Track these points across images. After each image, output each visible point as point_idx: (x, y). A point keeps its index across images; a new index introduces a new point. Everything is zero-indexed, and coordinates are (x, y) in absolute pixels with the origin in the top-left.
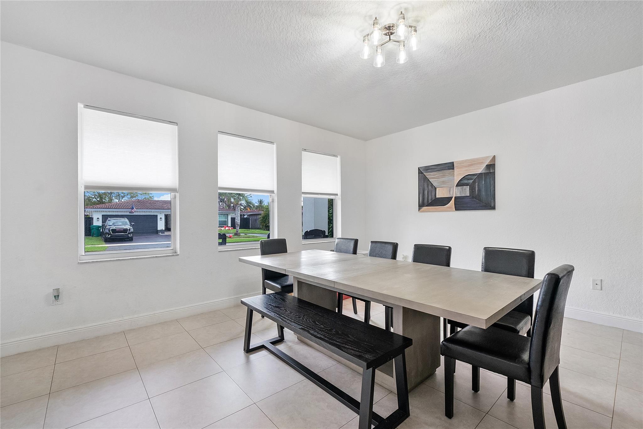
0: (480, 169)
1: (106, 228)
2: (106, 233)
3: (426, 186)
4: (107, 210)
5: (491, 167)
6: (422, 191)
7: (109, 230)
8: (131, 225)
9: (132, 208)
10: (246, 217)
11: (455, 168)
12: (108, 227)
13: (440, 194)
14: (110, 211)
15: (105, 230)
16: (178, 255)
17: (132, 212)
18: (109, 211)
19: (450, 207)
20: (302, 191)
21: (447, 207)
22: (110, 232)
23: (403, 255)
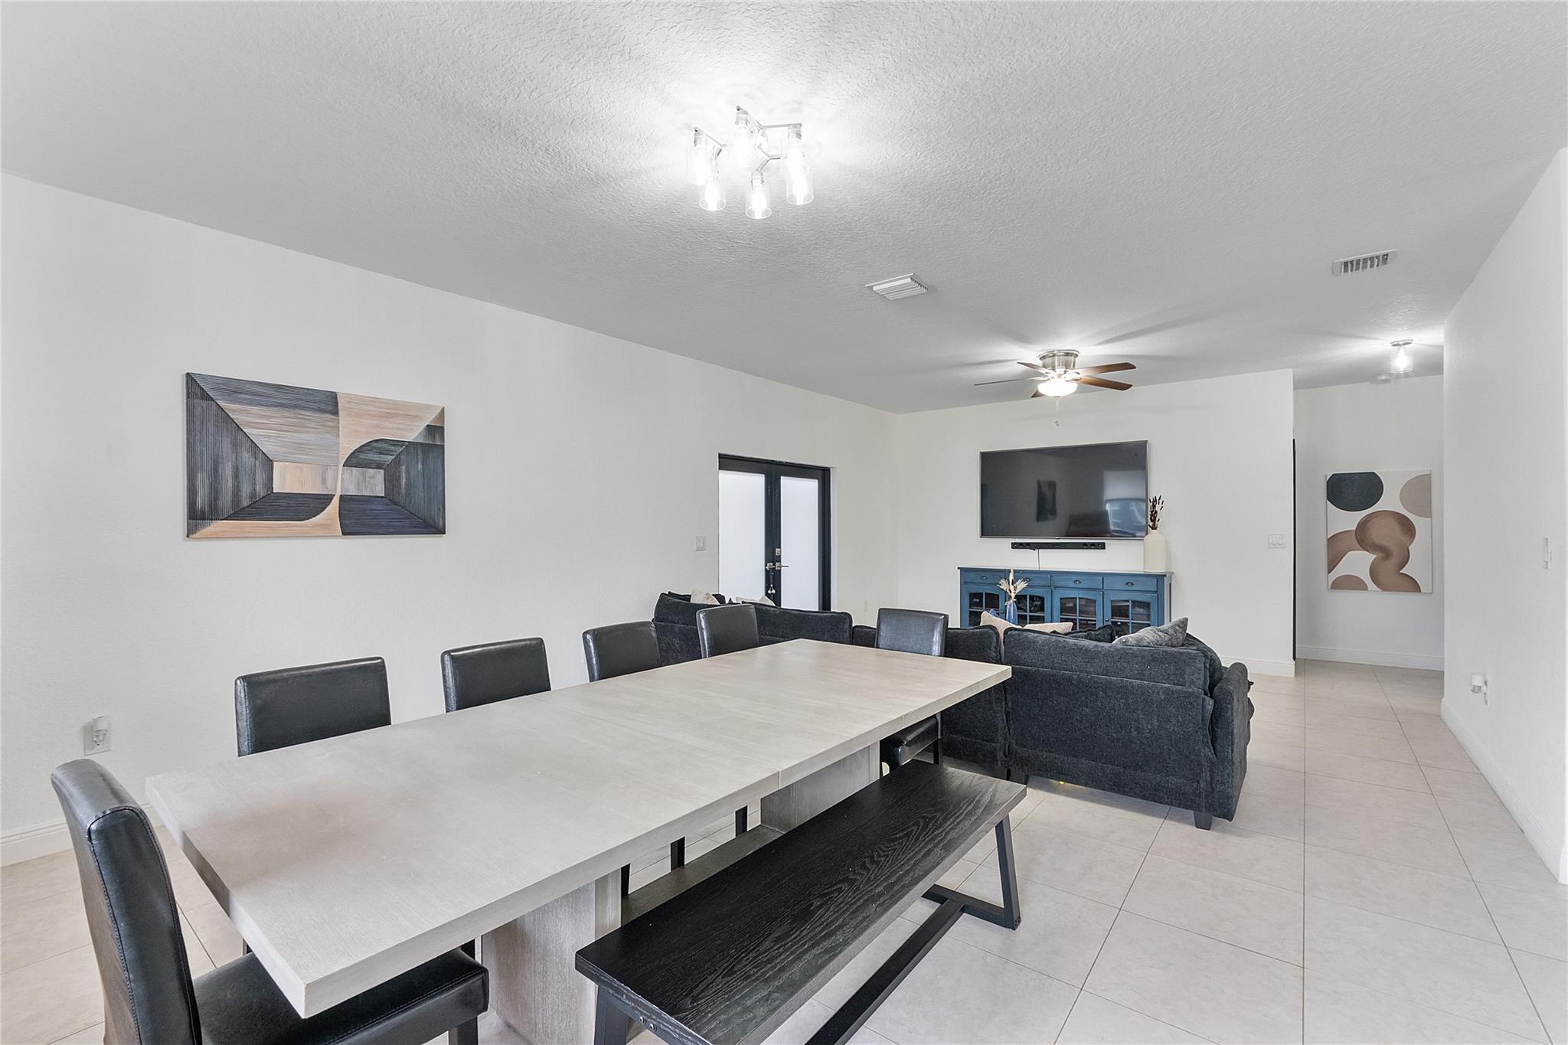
0: (414, 433)
3: (226, 444)
5: (435, 432)
11: (340, 412)
13: (289, 480)
19: (323, 526)
21: (315, 526)
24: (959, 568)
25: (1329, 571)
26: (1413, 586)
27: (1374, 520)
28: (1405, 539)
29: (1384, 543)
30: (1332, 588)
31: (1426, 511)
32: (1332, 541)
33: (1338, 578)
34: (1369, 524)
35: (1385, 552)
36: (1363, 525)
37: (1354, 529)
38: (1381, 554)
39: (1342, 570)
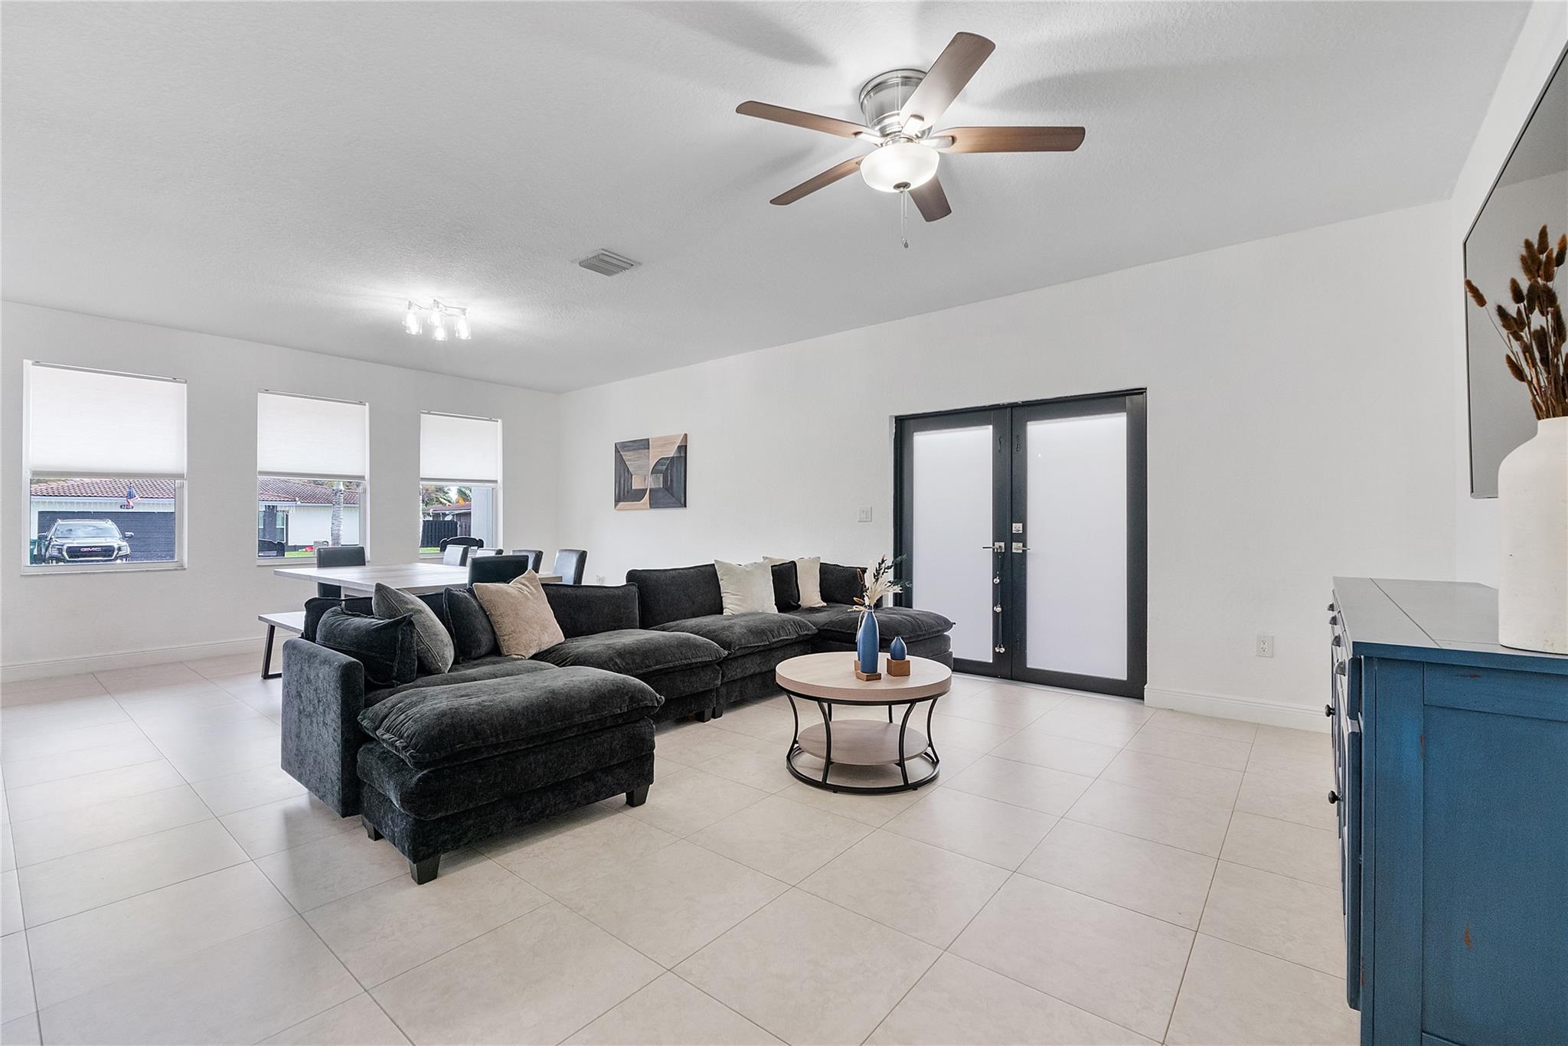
0: (672, 452)
1: (49, 544)
2: (50, 557)
3: (622, 471)
4: (53, 501)
5: (683, 448)
6: (618, 480)
7: (60, 551)
8: (124, 537)
9: (130, 496)
10: (449, 518)
11: (651, 448)
12: (55, 543)
13: (636, 484)
14: (62, 502)
15: (46, 550)
16: (185, 569)
17: (128, 506)
18: (59, 502)
19: (644, 504)
20: (421, 476)
21: (642, 503)
22: (63, 555)
23: (597, 576)
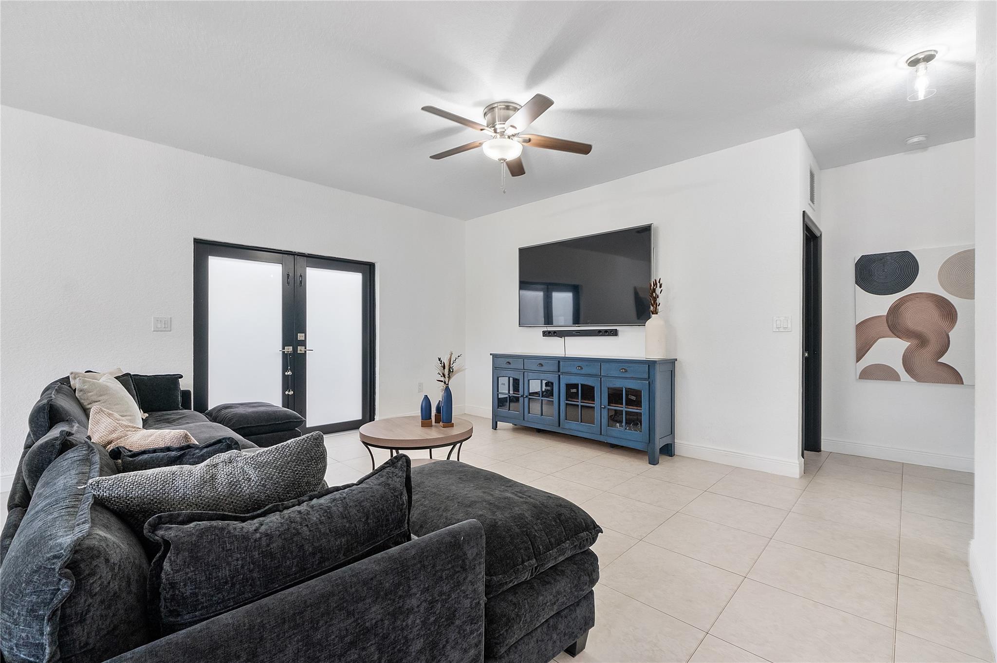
24: (491, 354)
25: (858, 359)
26: (955, 377)
27: (908, 303)
28: (944, 324)
29: (919, 328)
30: (859, 378)
31: (968, 292)
32: (861, 327)
33: (866, 367)
34: (903, 307)
35: (920, 339)
36: (895, 310)
37: (886, 314)
38: (915, 342)
39: (871, 358)
